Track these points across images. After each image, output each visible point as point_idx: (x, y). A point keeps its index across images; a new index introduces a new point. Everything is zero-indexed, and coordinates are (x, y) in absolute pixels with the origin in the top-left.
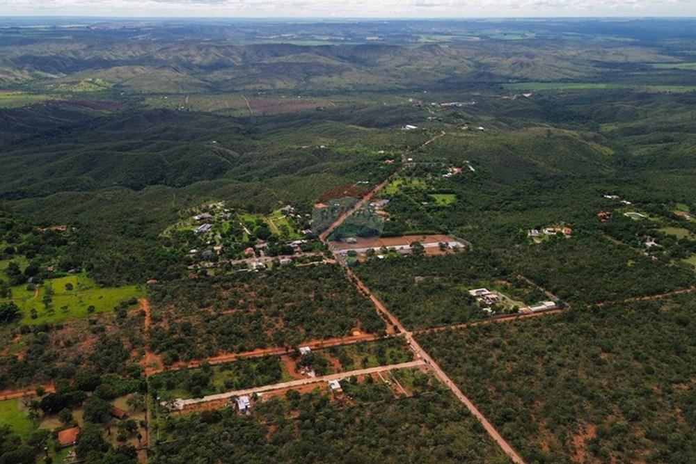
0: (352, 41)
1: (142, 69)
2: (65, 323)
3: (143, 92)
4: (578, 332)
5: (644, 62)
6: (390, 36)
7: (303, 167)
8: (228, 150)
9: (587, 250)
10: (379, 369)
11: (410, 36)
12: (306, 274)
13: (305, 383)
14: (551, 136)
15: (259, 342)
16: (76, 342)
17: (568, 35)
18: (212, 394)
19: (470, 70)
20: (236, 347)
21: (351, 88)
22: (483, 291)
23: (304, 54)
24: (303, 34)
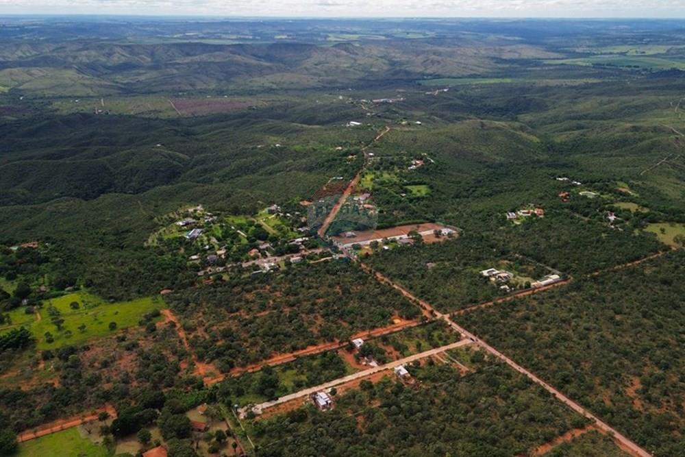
0: (261, 40)
1: (41, 71)
2: (90, 344)
3: (47, 96)
4: (590, 299)
5: (536, 59)
6: (299, 35)
7: (264, 166)
8: (178, 153)
9: (563, 228)
10: (434, 352)
11: (318, 35)
12: (324, 270)
13: (372, 373)
14: (485, 128)
15: (309, 339)
16: (112, 362)
17: (464, 34)
18: (285, 395)
19: (386, 68)
20: (288, 346)
21: (274, 86)
22: (493, 271)
23: (218, 53)
24: (208, 33)
